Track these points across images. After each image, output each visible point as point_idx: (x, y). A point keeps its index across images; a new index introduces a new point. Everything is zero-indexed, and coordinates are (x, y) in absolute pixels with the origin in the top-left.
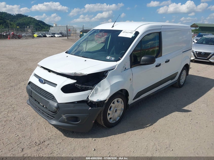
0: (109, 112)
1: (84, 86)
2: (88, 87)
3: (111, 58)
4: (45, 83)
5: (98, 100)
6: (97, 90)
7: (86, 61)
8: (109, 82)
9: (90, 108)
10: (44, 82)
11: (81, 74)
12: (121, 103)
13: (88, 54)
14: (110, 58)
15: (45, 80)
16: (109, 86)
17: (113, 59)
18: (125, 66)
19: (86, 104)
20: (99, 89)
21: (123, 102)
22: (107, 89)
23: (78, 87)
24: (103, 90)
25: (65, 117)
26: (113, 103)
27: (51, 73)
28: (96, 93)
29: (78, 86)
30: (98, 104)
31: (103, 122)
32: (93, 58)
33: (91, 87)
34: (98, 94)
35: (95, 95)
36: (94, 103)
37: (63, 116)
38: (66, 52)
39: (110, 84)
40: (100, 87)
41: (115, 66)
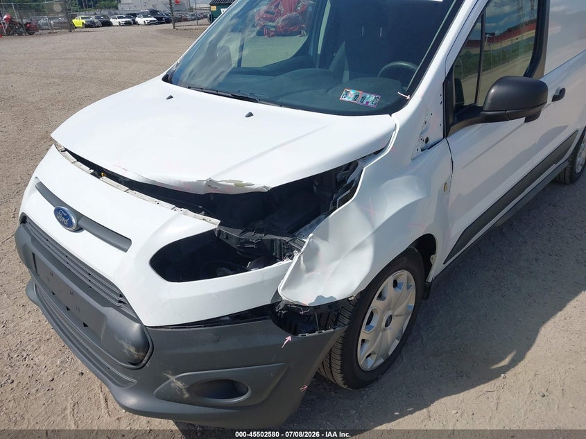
0: (363, 335)
1: (253, 237)
2: (272, 241)
3: (364, 98)
4: (79, 229)
5: (320, 298)
6: (312, 254)
7: (250, 115)
8: (368, 215)
9: (289, 338)
10: (78, 225)
11: (239, 185)
12: (408, 287)
13: (253, 79)
14: (357, 96)
15: (79, 216)
16: (370, 232)
17: (371, 99)
18: (427, 129)
19: (269, 324)
20: (325, 248)
21: (413, 283)
22: (360, 247)
23: (227, 238)
24: (341, 253)
25: (179, 384)
26: (381, 297)
27: (104, 183)
28: (309, 270)
29: (228, 236)
30: (320, 316)
31: (340, 379)
32: (280, 100)
33: (287, 239)
34: (317, 272)
35: (306, 276)
36: (302, 313)
37: (172, 378)
38: (166, 79)
39: (373, 226)
40: (325, 237)
41: (387, 137)
